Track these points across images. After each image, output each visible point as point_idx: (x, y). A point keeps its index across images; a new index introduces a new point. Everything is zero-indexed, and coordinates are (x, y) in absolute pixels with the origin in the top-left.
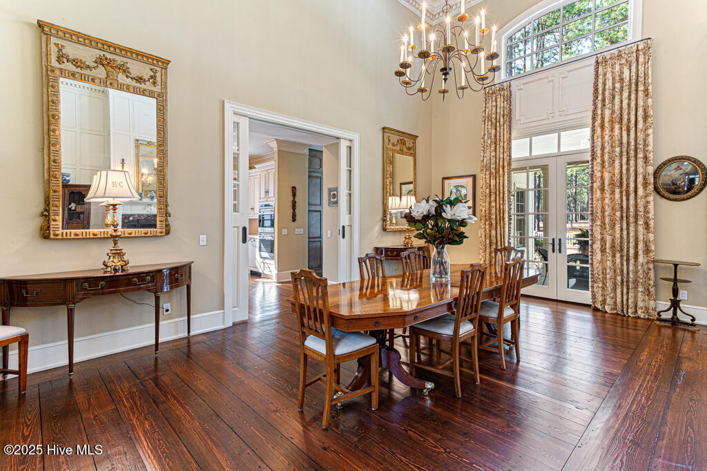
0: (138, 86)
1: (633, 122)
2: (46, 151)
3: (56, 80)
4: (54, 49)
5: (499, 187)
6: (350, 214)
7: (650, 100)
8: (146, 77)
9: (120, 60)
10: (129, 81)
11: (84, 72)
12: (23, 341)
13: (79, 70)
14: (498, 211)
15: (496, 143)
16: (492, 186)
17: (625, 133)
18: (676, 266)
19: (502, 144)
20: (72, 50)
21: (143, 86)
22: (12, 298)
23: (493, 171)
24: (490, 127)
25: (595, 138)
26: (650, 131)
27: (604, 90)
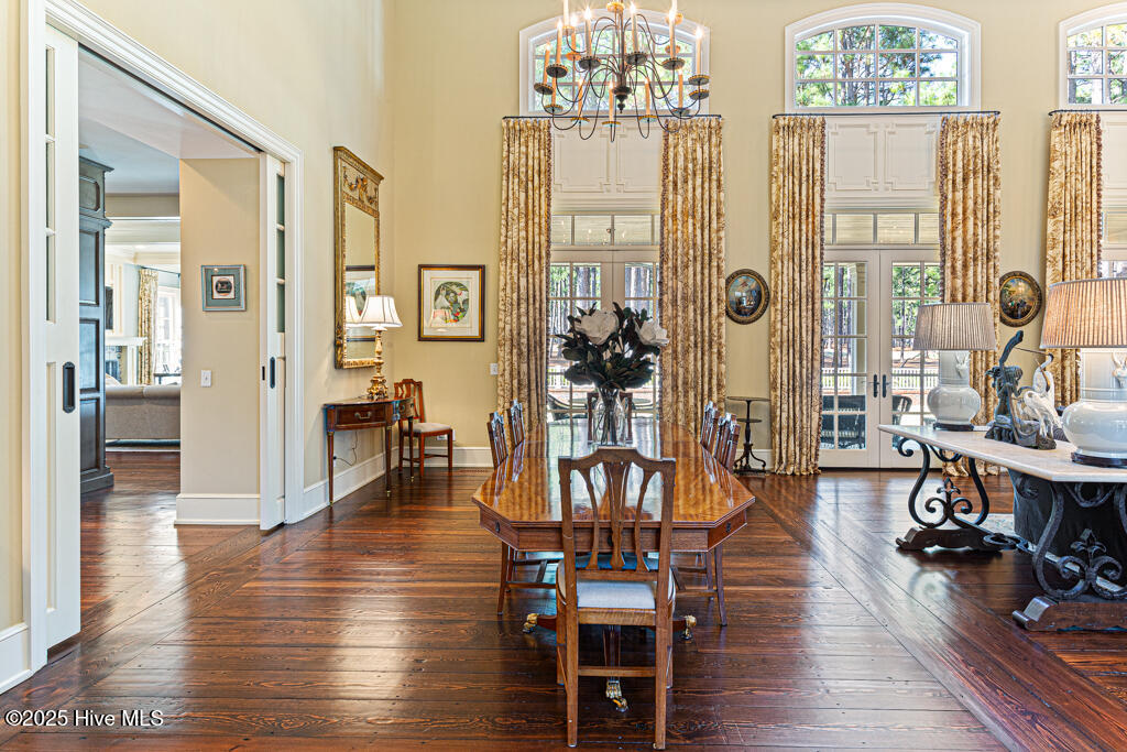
1: (707, 219)
5: (534, 291)
6: (283, 331)
7: (722, 194)
14: (531, 330)
15: (527, 215)
16: (522, 288)
17: (698, 232)
18: (749, 402)
19: (537, 220)
23: (523, 262)
24: (516, 188)
25: (666, 231)
26: (722, 234)
27: (676, 168)
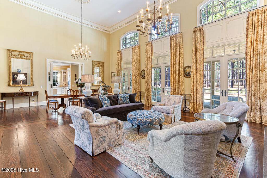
0: (27, 58)
2: (9, 71)
3: (11, 59)
4: (10, 54)
8: (28, 56)
9: (23, 54)
10: (25, 57)
11: (16, 57)
12: (5, 102)
13: (15, 57)
20: (14, 53)
21: (28, 58)
22: (3, 96)
